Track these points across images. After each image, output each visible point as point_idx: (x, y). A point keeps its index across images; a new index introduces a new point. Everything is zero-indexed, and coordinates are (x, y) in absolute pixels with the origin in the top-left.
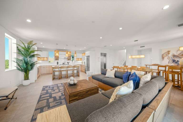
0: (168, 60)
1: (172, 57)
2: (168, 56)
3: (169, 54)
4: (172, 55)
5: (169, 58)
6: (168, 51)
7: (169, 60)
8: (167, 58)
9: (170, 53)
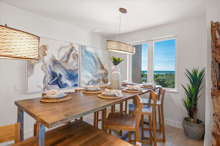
0: (44, 74)
1: (51, 65)
2: (44, 62)
3: (46, 55)
4: (50, 59)
5: (44, 67)
6: (43, 46)
7: (46, 74)
8: (40, 68)
9: (46, 53)
